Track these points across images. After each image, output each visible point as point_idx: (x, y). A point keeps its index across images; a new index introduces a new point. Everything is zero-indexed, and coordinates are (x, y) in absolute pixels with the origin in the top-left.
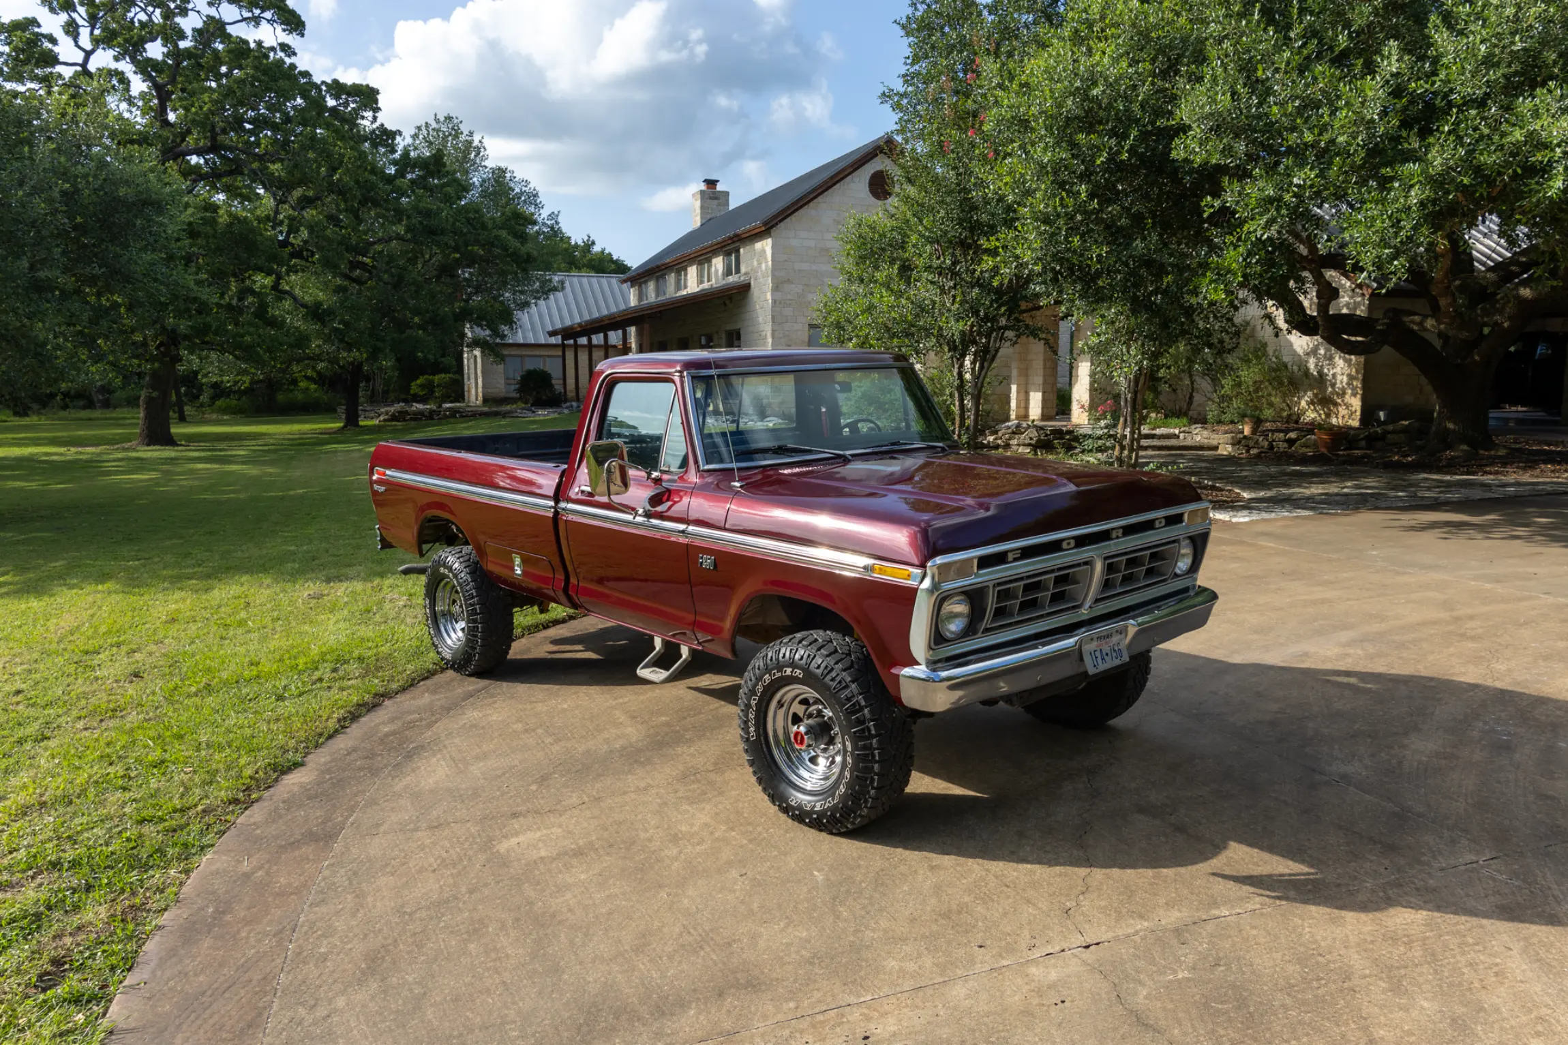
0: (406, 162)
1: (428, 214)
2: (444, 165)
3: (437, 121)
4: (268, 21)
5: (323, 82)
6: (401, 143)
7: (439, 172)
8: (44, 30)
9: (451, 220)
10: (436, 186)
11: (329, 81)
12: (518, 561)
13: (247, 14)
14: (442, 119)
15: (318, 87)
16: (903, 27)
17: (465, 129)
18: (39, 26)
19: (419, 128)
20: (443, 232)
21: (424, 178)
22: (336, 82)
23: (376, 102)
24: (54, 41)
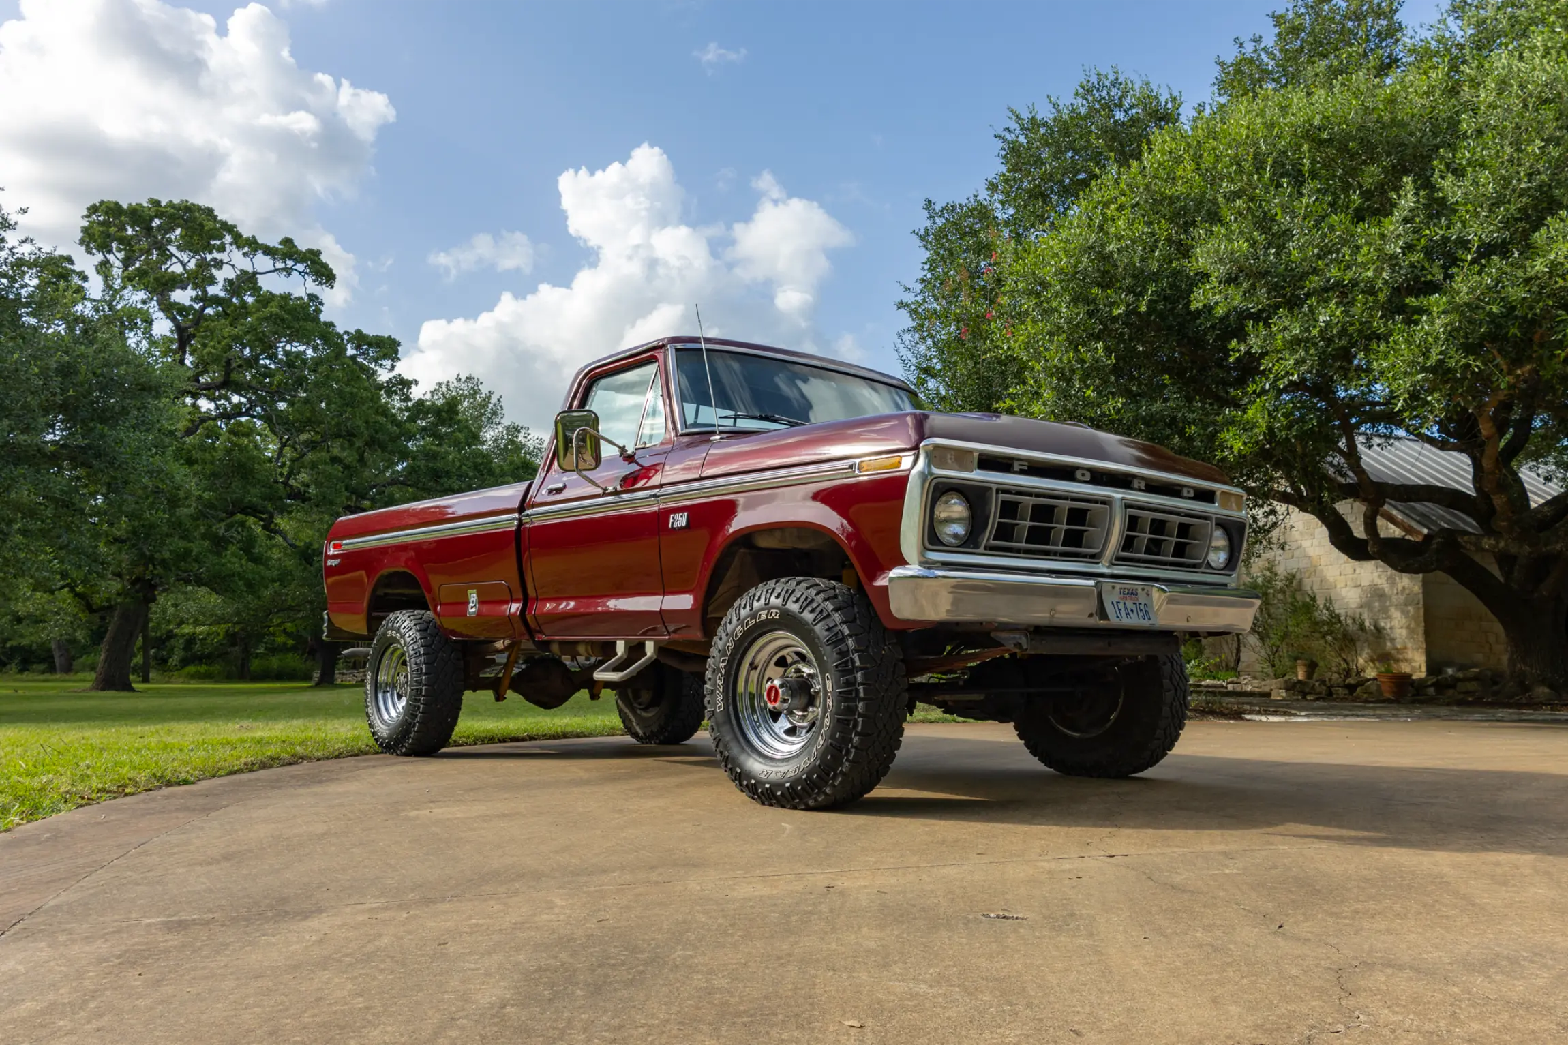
0: (420, 408)
1: (433, 456)
2: (457, 413)
3: (459, 380)
4: (300, 273)
5: (347, 332)
6: (416, 393)
7: (451, 419)
8: (77, 268)
9: (458, 464)
10: (446, 433)
11: (352, 331)
12: (473, 597)
13: (280, 265)
14: (463, 380)
15: (340, 336)
16: (922, 238)
17: (484, 390)
18: (73, 263)
19: (440, 385)
20: (448, 474)
21: (434, 425)
22: (359, 332)
23: (396, 352)
24: (85, 279)
